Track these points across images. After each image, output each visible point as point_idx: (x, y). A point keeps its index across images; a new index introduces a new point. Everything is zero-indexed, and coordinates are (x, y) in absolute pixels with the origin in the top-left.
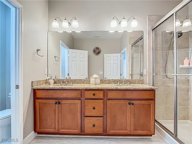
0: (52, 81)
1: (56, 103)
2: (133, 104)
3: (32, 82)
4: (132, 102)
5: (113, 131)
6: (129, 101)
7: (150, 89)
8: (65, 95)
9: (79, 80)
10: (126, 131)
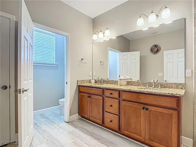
0: (93, 81)
1: (88, 97)
2: (147, 109)
3: (77, 81)
4: (147, 107)
5: (127, 132)
6: (144, 106)
7: (169, 95)
8: (93, 91)
9: (112, 81)
10: (140, 137)
